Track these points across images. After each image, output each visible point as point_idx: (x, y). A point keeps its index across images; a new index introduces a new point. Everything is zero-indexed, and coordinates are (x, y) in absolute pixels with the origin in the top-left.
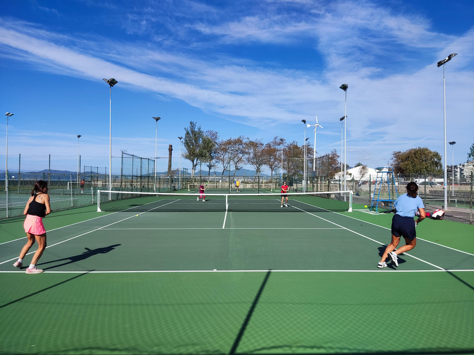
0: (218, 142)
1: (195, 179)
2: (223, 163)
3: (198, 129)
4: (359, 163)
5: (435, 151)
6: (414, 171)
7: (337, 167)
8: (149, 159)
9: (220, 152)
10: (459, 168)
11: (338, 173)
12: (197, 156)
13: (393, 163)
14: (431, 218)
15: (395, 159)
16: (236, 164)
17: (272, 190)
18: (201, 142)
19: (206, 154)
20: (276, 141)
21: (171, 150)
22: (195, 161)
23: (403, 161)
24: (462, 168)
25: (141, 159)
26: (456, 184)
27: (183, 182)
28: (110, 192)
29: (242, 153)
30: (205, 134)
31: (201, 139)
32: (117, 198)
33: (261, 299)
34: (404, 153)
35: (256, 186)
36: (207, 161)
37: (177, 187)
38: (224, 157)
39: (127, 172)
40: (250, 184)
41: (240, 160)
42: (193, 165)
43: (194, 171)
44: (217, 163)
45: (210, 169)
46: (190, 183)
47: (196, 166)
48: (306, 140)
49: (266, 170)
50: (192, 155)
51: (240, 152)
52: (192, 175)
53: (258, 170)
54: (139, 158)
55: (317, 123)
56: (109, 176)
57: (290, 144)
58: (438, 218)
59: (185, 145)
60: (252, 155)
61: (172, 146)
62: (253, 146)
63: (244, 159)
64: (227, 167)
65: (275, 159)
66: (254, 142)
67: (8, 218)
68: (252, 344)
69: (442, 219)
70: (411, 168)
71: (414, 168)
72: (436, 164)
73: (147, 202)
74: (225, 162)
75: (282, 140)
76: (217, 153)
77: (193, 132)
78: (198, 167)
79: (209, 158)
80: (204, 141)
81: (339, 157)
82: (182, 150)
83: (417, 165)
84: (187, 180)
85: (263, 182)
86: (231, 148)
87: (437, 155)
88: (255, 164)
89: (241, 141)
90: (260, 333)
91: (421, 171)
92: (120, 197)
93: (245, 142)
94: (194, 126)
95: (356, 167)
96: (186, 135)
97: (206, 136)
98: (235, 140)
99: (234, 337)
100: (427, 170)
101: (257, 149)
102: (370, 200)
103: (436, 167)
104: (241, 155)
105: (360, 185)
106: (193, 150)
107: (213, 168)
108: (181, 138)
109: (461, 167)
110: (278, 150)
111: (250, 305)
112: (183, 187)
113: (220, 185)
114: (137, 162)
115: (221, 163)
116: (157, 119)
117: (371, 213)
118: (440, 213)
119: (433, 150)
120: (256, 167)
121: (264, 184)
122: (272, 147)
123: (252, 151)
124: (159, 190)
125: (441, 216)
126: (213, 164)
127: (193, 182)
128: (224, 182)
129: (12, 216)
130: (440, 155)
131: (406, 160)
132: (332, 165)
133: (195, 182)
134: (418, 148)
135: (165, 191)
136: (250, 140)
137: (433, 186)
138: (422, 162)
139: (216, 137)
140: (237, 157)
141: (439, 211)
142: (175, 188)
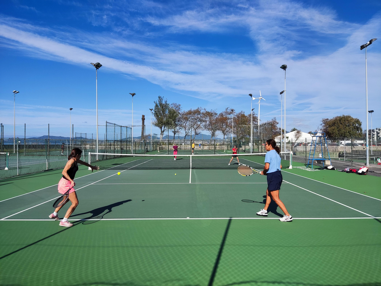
0: (181, 113)
1: (163, 143)
2: (185, 129)
3: (165, 102)
4: (294, 129)
5: (356, 118)
6: (339, 135)
7: (277, 132)
8: (127, 127)
9: (183, 121)
10: (376, 131)
11: (277, 137)
12: (164, 124)
13: (322, 128)
14: (357, 174)
15: (323, 124)
16: (196, 130)
17: (225, 151)
18: (167, 112)
19: (171, 122)
20: (228, 111)
21: (143, 119)
22: (163, 127)
23: (330, 126)
24: (379, 132)
25: (121, 127)
26: (374, 145)
27: (153, 145)
28: (97, 153)
29: (200, 121)
30: (170, 106)
31: (167, 110)
32: (103, 158)
33: (227, 242)
34: (331, 120)
35: (212, 148)
36: (172, 128)
37: (149, 149)
38: (185, 125)
39: (111, 137)
40: (207, 147)
41: (198, 127)
42: (161, 131)
43: (162, 136)
44: (180, 130)
45: (175, 134)
46: (159, 146)
47: (163, 132)
48: (252, 110)
49: (219, 134)
50: (160, 123)
51: (199, 121)
52: (161, 140)
53: (213, 135)
54: (120, 126)
55: (261, 96)
56: (96, 141)
57: (238, 113)
58: (363, 173)
59: (155, 115)
60: (208, 123)
61: (144, 116)
62: (209, 116)
63: (202, 126)
64: (188, 133)
65: (227, 126)
66: (210, 112)
67: (19, 175)
68: (225, 279)
69: (366, 175)
70: (337, 132)
71: (340, 132)
72: (357, 129)
73: (126, 162)
74: (186, 128)
75: (232, 110)
76: (180, 122)
77: (161, 104)
78: (166, 133)
79: (174, 126)
80: (170, 111)
81: (278, 123)
82: (153, 119)
83: (342, 129)
84: (157, 143)
85: (218, 145)
86: (191, 117)
87: (358, 121)
88: (210, 130)
89: (199, 112)
90: (230, 270)
91: (345, 134)
92: (105, 158)
93: (202, 112)
94: (162, 100)
95: (292, 131)
96: (155, 107)
97: (172, 108)
98: (195, 111)
99: (210, 274)
100: (350, 134)
101: (212, 118)
102: (306, 158)
103: (357, 131)
104: (199, 123)
105: (296, 146)
106: (161, 119)
107: (177, 133)
108: (151, 110)
109: (377, 131)
110: (229, 119)
111: (219, 247)
112: (153, 149)
113: (183, 147)
114: (118, 129)
115: (183, 129)
116: (133, 95)
117: (308, 170)
118: (364, 170)
119: (354, 117)
120: (211, 132)
121: (218, 146)
122: (224, 116)
123: (208, 119)
124: (135, 152)
125: (365, 172)
126: (177, 131)
127: (161, 145)
128: (186, 145)
129: (22, 174)
130: (360, 122)
131: (333, 125)
132: (273, 130)
133: (163, 145)
134: (342, 116)
135: (140, 153)
136: (207, 110)
137: (355, 146)
138: (346, 127)
139: (179, 109)
140: (196, 125)
141: (364, 168)
142: (147, 150)
